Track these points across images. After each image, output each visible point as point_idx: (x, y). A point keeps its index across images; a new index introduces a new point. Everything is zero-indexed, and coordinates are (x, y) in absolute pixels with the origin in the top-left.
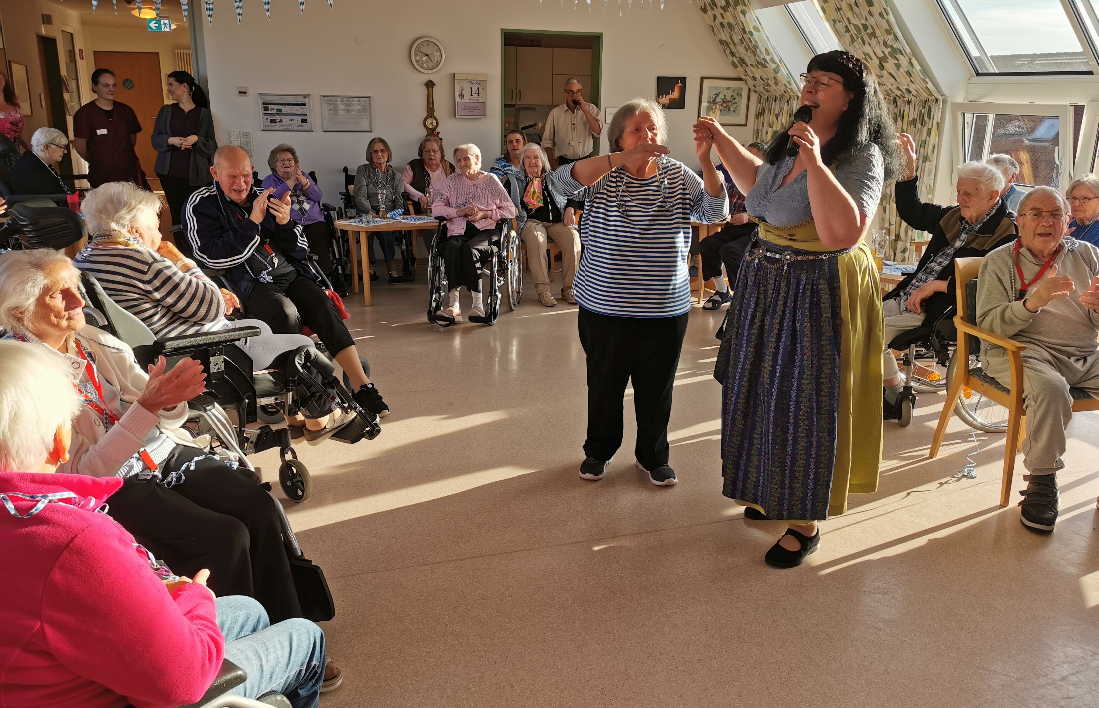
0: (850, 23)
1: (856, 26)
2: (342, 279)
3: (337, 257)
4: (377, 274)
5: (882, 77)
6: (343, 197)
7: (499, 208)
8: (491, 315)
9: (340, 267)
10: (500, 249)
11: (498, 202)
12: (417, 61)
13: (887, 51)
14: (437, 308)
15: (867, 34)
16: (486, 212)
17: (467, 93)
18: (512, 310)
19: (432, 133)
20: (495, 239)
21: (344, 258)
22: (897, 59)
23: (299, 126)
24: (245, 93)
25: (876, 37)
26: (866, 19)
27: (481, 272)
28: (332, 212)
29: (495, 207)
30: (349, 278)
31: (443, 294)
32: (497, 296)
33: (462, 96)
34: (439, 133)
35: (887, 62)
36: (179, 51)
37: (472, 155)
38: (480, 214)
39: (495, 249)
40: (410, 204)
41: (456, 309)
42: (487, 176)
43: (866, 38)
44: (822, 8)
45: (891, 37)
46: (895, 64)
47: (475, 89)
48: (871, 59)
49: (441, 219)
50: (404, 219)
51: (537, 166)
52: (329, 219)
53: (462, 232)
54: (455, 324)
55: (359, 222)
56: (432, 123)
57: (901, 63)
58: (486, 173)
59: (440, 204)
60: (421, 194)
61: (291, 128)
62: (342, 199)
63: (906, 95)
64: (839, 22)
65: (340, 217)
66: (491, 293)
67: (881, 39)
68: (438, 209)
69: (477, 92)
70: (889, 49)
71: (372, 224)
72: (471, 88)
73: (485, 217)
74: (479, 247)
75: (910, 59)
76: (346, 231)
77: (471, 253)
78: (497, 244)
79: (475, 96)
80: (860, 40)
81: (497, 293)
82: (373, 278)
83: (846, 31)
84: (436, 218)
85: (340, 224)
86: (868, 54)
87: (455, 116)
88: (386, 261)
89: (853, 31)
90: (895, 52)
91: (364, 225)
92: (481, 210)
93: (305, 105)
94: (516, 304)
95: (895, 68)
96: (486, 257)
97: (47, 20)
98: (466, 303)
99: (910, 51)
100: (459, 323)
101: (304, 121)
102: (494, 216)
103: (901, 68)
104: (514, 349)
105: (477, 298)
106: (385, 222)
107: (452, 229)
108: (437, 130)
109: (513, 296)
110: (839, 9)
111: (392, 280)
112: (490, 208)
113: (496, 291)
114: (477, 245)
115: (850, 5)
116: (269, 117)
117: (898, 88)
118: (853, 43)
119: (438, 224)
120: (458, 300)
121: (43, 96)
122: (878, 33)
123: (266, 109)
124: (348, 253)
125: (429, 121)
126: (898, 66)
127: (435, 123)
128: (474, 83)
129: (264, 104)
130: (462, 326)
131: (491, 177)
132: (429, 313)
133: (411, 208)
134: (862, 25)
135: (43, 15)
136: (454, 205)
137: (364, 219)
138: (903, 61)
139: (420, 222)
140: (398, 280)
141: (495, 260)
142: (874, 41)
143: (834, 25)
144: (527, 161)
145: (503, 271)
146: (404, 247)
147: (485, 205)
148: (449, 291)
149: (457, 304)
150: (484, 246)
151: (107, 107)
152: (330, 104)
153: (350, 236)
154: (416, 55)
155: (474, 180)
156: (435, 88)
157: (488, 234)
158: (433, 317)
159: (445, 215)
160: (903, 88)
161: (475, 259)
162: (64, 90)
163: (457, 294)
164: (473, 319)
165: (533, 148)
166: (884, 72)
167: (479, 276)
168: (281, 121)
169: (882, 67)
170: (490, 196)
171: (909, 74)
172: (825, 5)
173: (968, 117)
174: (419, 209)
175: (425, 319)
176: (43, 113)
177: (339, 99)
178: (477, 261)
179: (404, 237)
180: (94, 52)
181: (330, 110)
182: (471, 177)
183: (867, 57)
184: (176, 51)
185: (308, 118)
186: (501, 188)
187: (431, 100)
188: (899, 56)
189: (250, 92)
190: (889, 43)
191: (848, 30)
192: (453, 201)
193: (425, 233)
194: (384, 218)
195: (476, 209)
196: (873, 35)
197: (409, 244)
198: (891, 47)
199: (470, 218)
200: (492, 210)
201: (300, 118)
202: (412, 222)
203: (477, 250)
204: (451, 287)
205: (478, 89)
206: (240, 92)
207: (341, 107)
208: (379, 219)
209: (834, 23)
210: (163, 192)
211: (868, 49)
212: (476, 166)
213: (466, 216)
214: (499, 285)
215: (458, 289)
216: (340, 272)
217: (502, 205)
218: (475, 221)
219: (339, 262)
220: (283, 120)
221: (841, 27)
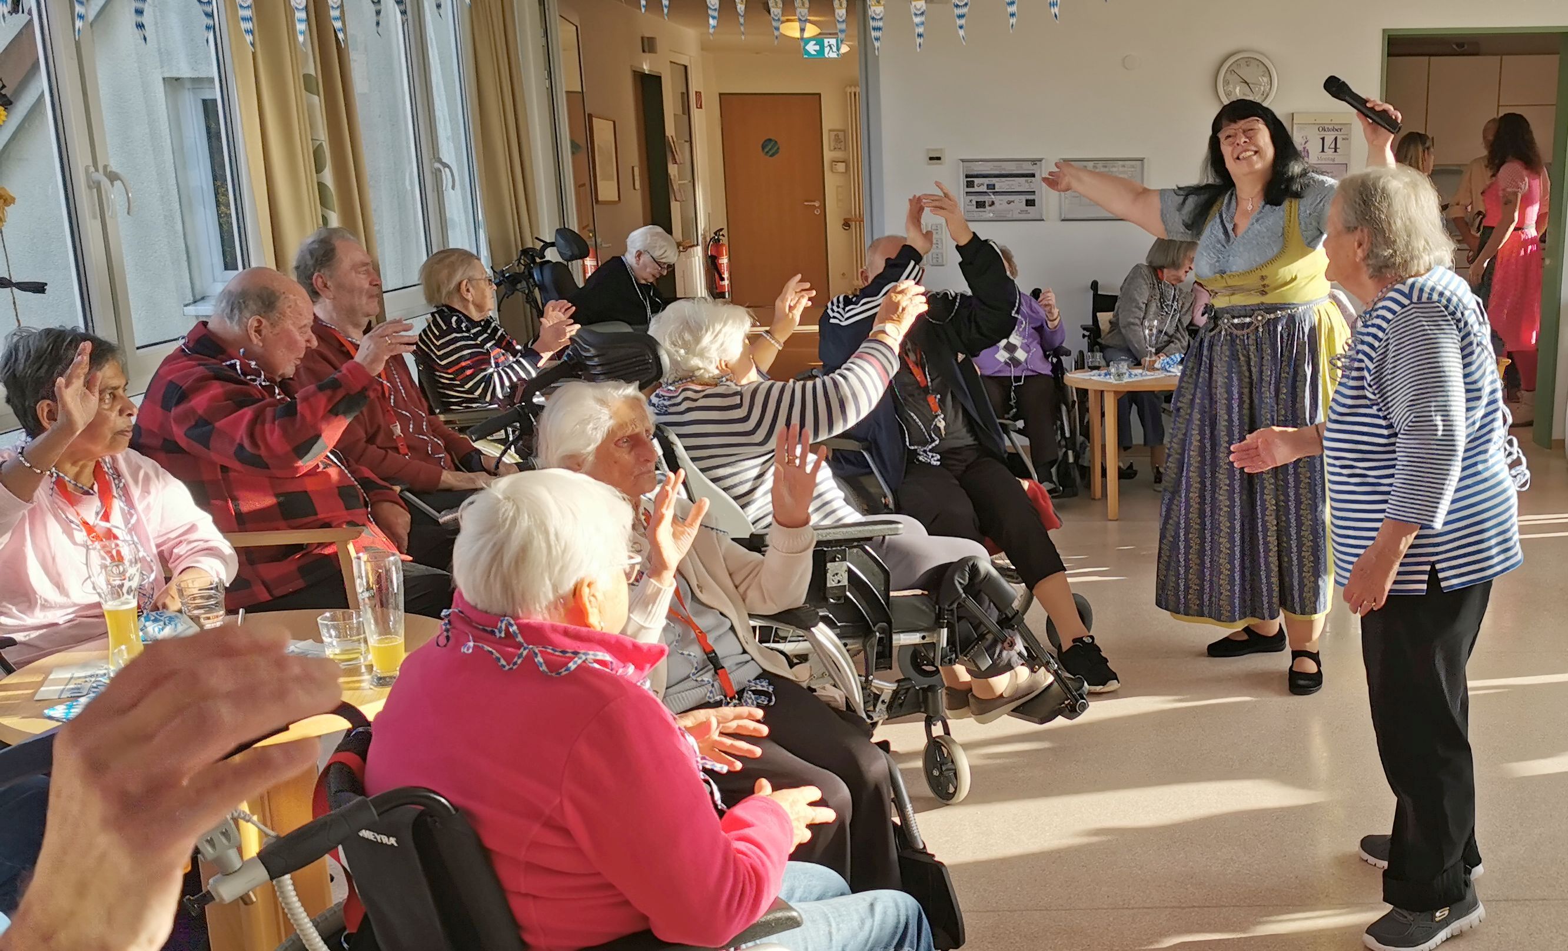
4: (1134, 468)
12: (1228, 94)
17: (1314, 147)
23: (1022, 212)
24: (939, 158)
28: (1063, 358)
36: (853, 90)
47: (1329, 140)
52: (1058, 369)
55: (1106, 375)
61: (1009, 216)
69: (1333, 146)
72: (1323, 140)
76: (1085, 392)
79: (1329, 152)
85: (1076, 380)
91: (1112, 380)
93: (1032, 176)
101: (1030, 204)
116: (975, 199)
121: (636, 170)
123: (970, 184)
128: (1329, 130)
129: (967, 176)
135: (642, 39)
153: (1091, 399)
154: (1226, 83)
168: (993, 204)
176: (636, 201)
180: (720, 94)
184: (848, 90)
185: (1036, 197)
189: (947, 158)
194: (1149, 370)
201: (1023, 198)
205: (1336, 139)
206: (931, 158)
220: (997, 203)
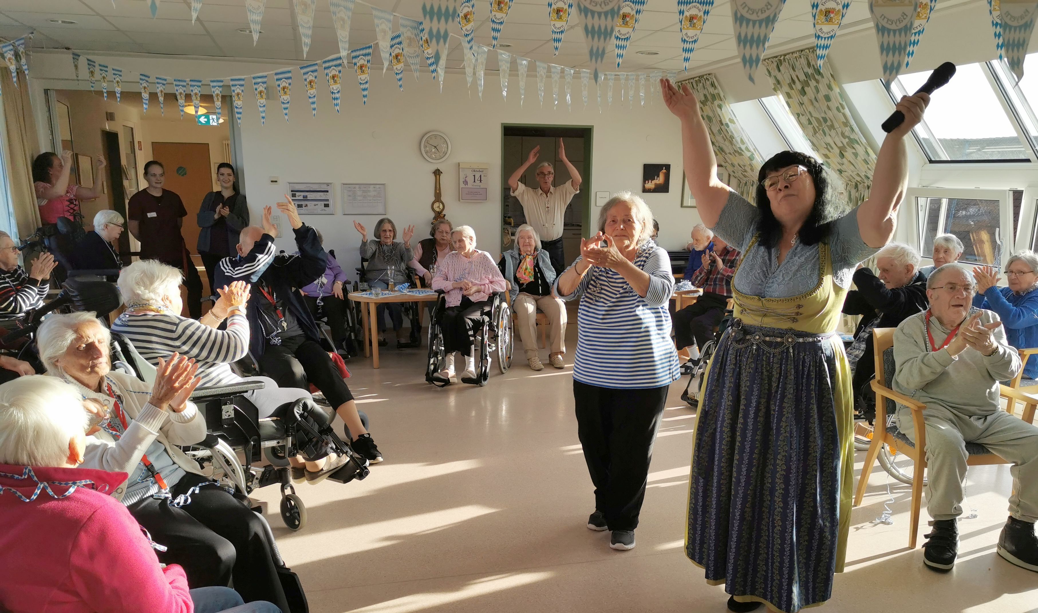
0: (812, 116)
1: (817, 120)
2: (356, 344)
3: (351, 325)
4: (386, 341)
5: (843, 164)
6: (359, 272)
7: (491, 282)
8: (483, 376)
9: (352, 334)
10: (491, 319)
11: (490, 277)
12: (426, 152)
13: (845, 141)
14: (435, 370)
15: (827, 126)
16: (480, 287)
17: (470, 180)
18: (502, 373)
19: (439, 216)
20: (487, 309)
21: (357, 326)
22: (854, 148)
23: (322, 210)
24: (276, 181)
25: (834, 129)
26: (825, 113)
27: (473, 338)
29: (488, 282)
30: (361, 344)
31: (440, 358)
32: (487, 360)
33: (466, 182)
34: (445, 215)
35: (846, 152)
36: (227, 142)
37: (466, 237)
38: (474, 289)
39: (487, 319)
40: (417, 279)
41: (451, 372)
42: (481, 254)
43: (826, 129)
44: (788, 103)
45: (848, 129)
46: (853, 153)
47: (477, 177)
48: (832, 149)
49: (440, 292)
50: (409, 291)
51: (530, 245)
53: (458, 303)
54: (451, 385)
55: (370, 294)
56: (439, 207)
57: (858, 152)
58: (480, 252)
59: (438, 279)
60: (426, 270)
61: (315, 212)
62: (357, 274)
63: (866, 181)
64: (803, 115)
65: (356, 289)
66: (482, 358)
67: (839, 131)
68: (438, 283)
69: (479, 179)
70: (847, 140)
71: (380, 296)
72: (474, 176)
73: (479, 292)
74: (472, 317)
75: (866, 148)
76: (359, 303)
77: (464, 322)
78: (489, 314)
79: (478, 182)
80: (821, 131)
81: (488, 358)
82: (381, 344)
83: (809, 124)
84: (435, 291)
85: (354, 296)
86: (829, 144)
87: (459, 200)
88: (395, 328)
89: (815, 124)
90: (852, 142)
91: (373, 297)
92: (475, 285)
93: (327, 191)
94: (506, 367)
95: (854, 157)
96: (478, 325)
97: (110, 117)
98: (461, 366)
99: (865, 141)
100: (454, 384)
101: (327, 206)
102: (486, 291)
103: (859, 158)
104: (504, 408)
105: (469, 362)
106: (393, 294)
107: (449, 301)
108: (444, 213)
109: (503, 361)
110: (801, 104)
111: (400, 346)
112: (483, 283)
113: (486, 356)
114: (469, 314)
115: (811, 101)
116: (297, 203)
117: (858, 175)
118: (815, 134)
119: (437, 297)
120: (453, 363)
122: (836, 125)
123: (294, 195)
124: (360, 322)
125: (436, 205)
126: (856, 155)
127: (441, 206)
128: (477, 171)
129: (292, 191)
130: (456, 386)
131: (485, 255)
132: (427, 374)
133: (418, 283)
134: (823, 118)
135: (107, 113)
136: (452, 279)
137: (373, 292)
138: (860, 150)
139: (424, 294)
140: (406, 346)
141: (486, 328)
142: (833, 133)
143: (798, 118)
144: (521, 241)
145: (494, 338)
146: (411, 317)
147: (479, 280)
148: (446, 356)
149: (452, 367)
150: (476, 316)
151: (157, 193)
152: (350, 191)
153: (363, 307)
154: (425, 147)
155: (470, 258)
156: (442, 175)
157: (480, 305)
158: (431, 378)
159: (443, 288)
160: (862, 174)
161: (468, 328)
162: (124, 177)
163: (452, 358)
164: (467, 380)
165: (527, 229)
166: (844, 160)
167: (471, 343)
168: (306, 206)
169: (842, 156)
170: (483, 271)
171: (866, 162)
172: (790, 101)
173: (922, 201)
174: (424, 284)
175: (423, 380)
177: (357, 186)
178: (470, 329)
179: (411, 307)
180: (152, 143)
181: (349, 196)
182: (467, 255)
183: (828, 147)
184: (224, 141)
185: (331, 203)
186: (493, 265)
187: (438, 186)
188: (856, 146)
189: (280, 181)
190: (846, 134)
191: (810, 123)
192: (451, 276)
193: (428, 304)
194: (392, 291)
195: (470, 285)
196: (832, 127)
197: (416, 313)
198: (849, 138)
199: (465, 293)
200: (484, 285)
201: (323, 203)
202: (416, 295)
203: (470, 319)
204: (448, 351)
205: (481, 176)
206: (272, 181)
207: (359, 193)
208: (388, 292)
209: (798, 116)
210: (204, 267)
211: (828, 140)
212: (471, 246)
213: (461, 289)
214: (491, 350)
215: (454, 354)
216: (353, 338)
217: (494, 280)
218: (469, 295)
219: (353, 329)
220: (308, 205)
221: (804, 119)
